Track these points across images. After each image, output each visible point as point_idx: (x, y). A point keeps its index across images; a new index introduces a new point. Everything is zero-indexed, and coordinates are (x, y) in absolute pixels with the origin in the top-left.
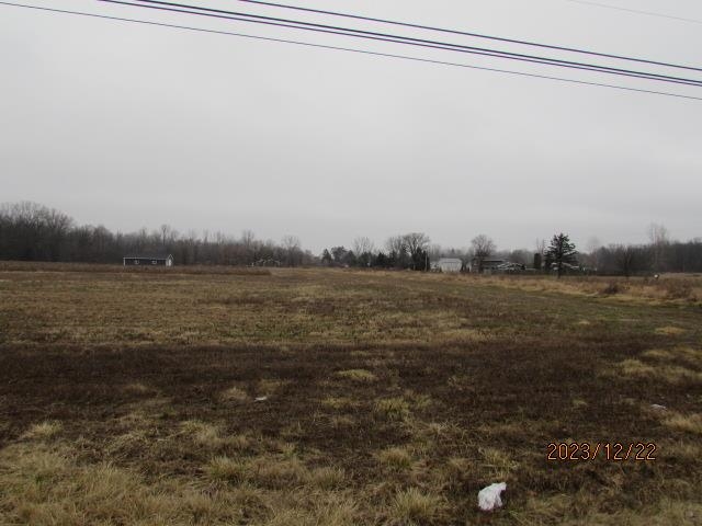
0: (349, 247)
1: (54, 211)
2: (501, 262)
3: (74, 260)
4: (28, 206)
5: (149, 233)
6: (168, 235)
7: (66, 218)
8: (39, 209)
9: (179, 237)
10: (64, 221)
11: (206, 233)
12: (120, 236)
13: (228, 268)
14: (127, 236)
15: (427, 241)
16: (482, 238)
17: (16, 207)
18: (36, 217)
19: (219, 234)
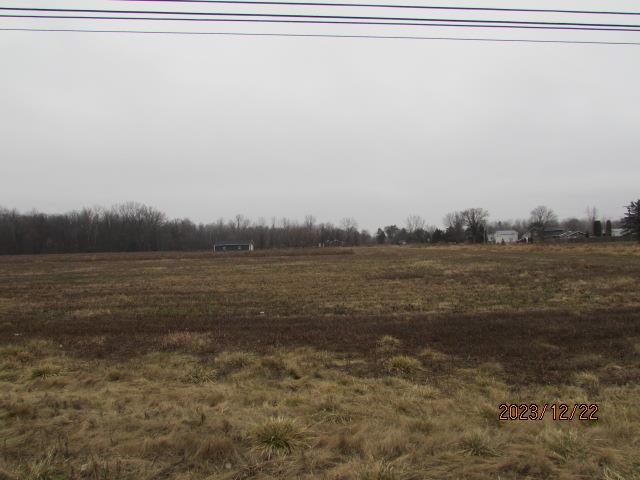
0: (401, 225)
1: (151, 208)
2: (561, 231)
3: (171, 249)
4: (131, 206)
5: (226, 223)
6: (242, 224)
7: (159, 213)
8: (140, 207)
9: (251, 225)
10: (158, 216)
11: (274, 219)
12: (201, 227)
13: (300, 250)
14: (207, 226)
15: (486, 214)
16: (542, 210)
17: (123, 207)
18: (138, 215)
19: (285, 220)
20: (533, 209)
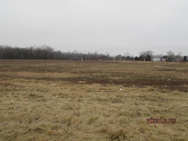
2: (176, 59)
5: (71, 52)
10: (52, 49)
11: (85, 52)
15: (153, 53)
19: (88, 52)
20: (167, 52)
